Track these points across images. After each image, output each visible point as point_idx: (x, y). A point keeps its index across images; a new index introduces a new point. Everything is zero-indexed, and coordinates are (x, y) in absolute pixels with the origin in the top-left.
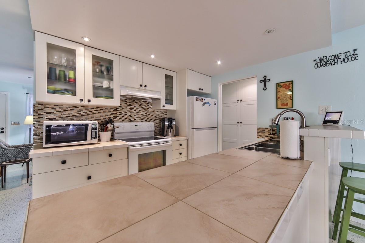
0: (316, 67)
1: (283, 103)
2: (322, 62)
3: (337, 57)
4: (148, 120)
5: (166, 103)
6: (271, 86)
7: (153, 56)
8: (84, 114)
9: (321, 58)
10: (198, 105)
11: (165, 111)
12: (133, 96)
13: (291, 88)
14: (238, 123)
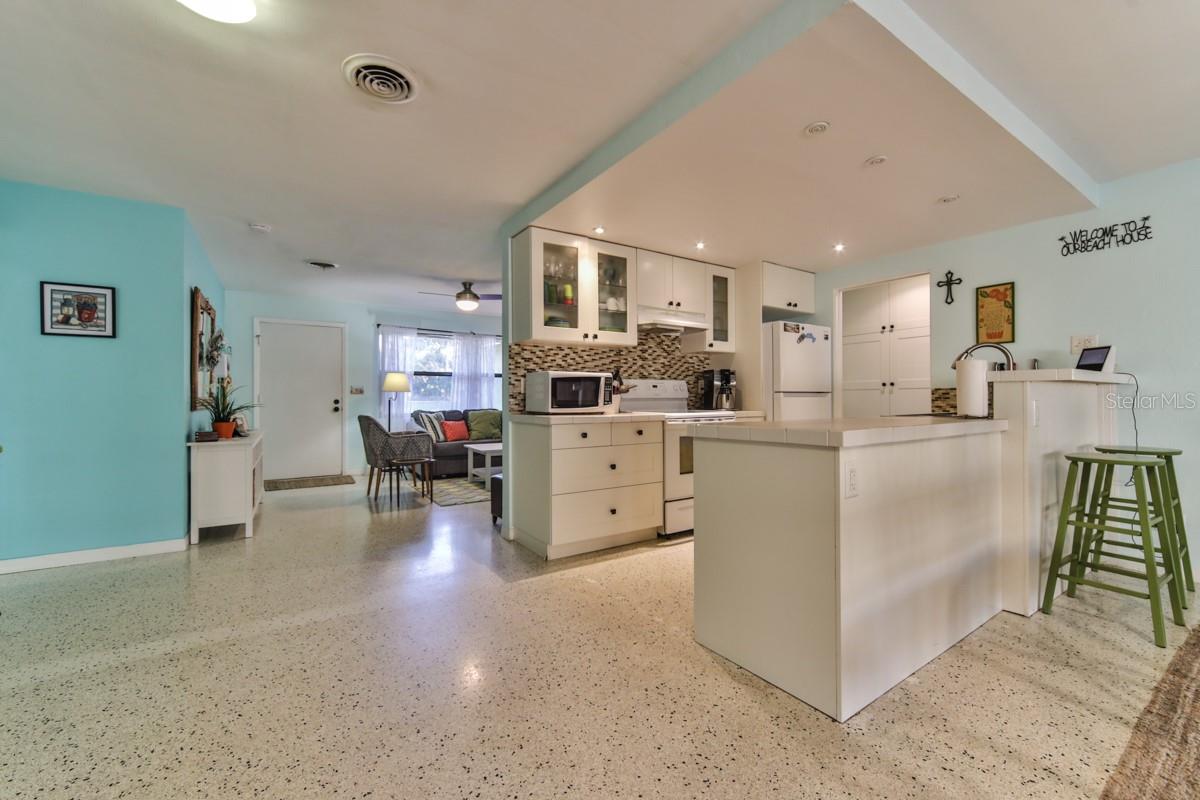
0: (1065, 252)
1: (990, 331)
2: (1078, 243)
3: (1108, 232)
4: (674, 376)
5: (715, 339)
6: (964, 295)
7: (700, 246)
8: (571, 362)
9: (1075, 233)
10: (788, 339)
11: (706, 356)
12: (656, 324)
13: (1009, 299)
14: (884, 385)
